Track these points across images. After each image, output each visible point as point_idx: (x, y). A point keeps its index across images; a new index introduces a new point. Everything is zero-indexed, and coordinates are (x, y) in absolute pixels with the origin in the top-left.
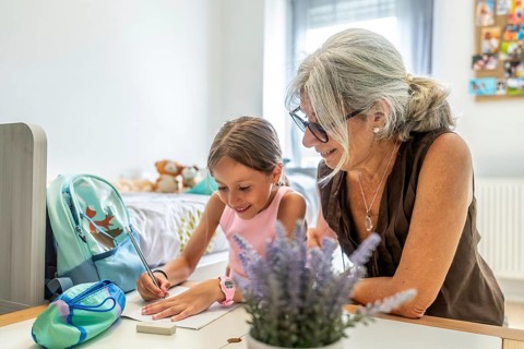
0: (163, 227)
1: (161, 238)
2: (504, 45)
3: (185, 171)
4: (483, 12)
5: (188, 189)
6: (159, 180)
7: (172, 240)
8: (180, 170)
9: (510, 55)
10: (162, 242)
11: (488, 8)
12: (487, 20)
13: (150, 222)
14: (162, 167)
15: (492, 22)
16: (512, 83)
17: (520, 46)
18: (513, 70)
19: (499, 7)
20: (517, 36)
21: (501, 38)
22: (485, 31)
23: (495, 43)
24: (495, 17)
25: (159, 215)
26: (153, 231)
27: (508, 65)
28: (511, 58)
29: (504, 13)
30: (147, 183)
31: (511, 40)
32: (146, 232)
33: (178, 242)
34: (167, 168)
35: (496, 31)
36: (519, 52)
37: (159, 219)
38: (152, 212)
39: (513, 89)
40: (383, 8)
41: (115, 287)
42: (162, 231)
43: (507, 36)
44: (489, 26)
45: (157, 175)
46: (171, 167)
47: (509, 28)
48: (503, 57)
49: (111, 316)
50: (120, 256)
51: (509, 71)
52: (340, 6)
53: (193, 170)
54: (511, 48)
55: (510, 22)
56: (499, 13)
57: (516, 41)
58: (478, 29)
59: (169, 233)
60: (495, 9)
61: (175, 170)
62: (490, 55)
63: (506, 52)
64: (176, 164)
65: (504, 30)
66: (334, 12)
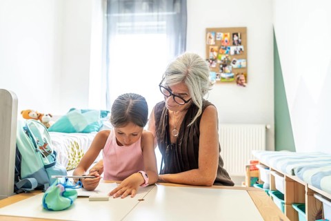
2: (220, 55)
3: (43, 118)
4: (210, 37)
7: (65, 158)
8: (39, 116)
9: (222, 61)
11: (213, 36)
12: (212, 42)
14: (27, 115)
15: (214, 43)
16: (223, 75)
17: (227, 57)
18: (224, 68)
19: (217, 36)
20: (225, 52)
21: (218, 52)
22: (211, 47)
23: (215, 54)
24: (215, 41)
25: (58, 143)
27: (221, 66)
28: (222, 63)
29: (219, 39)
31: (223, 53)
33: (68, 160)
34: (31, 115)
35: (216, 48)
36: (226, 60)
39: (223, 78)
40: (160, 28)
43: (221, 51)
44: (213, 45)
46: (33, 114)
47: (222, 47)
48: (219, 62)
51: (222, 69)
53: (49, 116)
54: (223, 57)
55: (222, 44)
56: (217, 39)
57: (225, 54)
58: (208, 46)
59: (63, 154)
60: (215, 37)
61: (36, 116)
62: (213, 60)
63: (220, 59)
64: (36, 112)
65: (220, 48)
66: (133, 26)
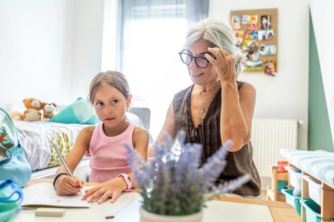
0: (39, 143)
1: (38, 151)
2: (246, 41)
3: (46, 107)
4: (235, 21)
5: (48, 119)
6: (26, 112)
7: (46, 153)
8: (42, 106)
9: (249, 47)
10: (38, 154)
11: (238, 20)
12: (237, 26)
13: (31, 139)
14: (29, 104)
15: (239, 27)
16: (249, 63)
17: (254, 43)
18: (250, 56)
19: (243, 19)
20: (252, 37)
23: (241, 39)
24: (241, 25)
25: (37, 135)
26: (32, 146)
27: (247, 53)
28: (249, 49)
29: (246, 23)
30: (17, 114)
31: (249, 39)
32: (28, 147)
33: (50, 154)
34: (33, 104)
35: (242, 33)
36: (253, 46)
37: (37, 138)
38: (32, 132)
39: (249, 67)
40: (178, 12)
41: (15, 185)
42: (38, 146)
43: (247, 36)
44: (238, 30)
45: (25, 109)
46: (36, 103)
47: (249, 32)
48: (245, 48)
49: (16, 206)
50: (13, 163)
51: (248, 57)
52: (153, 8)
53: (53, 106)
54: (249, 43)
55: (249, 28)
56: (243, 23)
57: (252, 40)
59: (43, 148)
61: (39, 105)
63: (246, 45)
64: (39, 101)
65: (246, 33)
66: (149, 11)
